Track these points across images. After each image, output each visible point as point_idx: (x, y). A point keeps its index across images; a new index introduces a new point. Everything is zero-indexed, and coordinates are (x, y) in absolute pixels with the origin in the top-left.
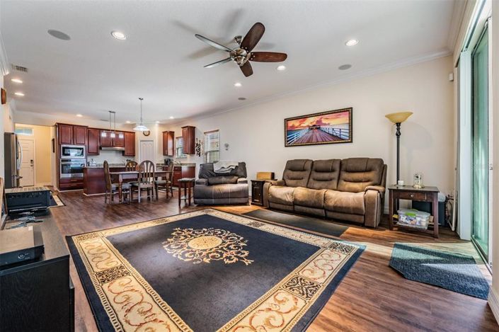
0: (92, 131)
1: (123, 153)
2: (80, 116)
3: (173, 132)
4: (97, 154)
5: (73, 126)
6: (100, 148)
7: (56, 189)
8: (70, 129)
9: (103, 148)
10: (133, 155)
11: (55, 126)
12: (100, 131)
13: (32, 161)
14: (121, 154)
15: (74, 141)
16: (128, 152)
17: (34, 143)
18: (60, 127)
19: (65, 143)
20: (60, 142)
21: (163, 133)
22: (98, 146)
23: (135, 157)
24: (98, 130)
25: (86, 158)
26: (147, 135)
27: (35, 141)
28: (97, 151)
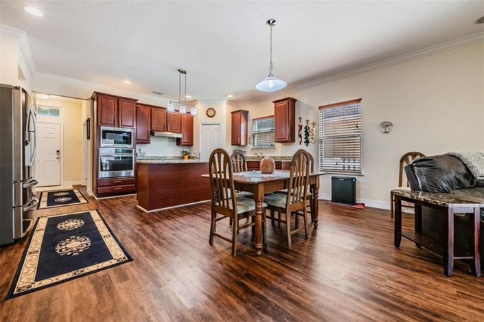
0: (142, 108)
1: (178, 141)
2: (127, 82)
3: (248, 112)
4: (147, 142)
5: (118, 99)
6: (152, 133)
7: (90, 193)
8: (113, 102)
9: (156, 133)
10: (190, 144)
11: (92, 98)
12: (151, 109)
13: (58, 151)
14: (175, 143)
15: (118, 121)
16: (184, 141)
17: (62, 128)
18: (100, 99)
19: (106, 124)
20: (100, 124)
21: (232, 113)
22: (149, 129)
23: (192, 147)
24: (149, 108)
25: (135, 148)
26: (211, 117)
27: (62, 125)
28: (148, 137)
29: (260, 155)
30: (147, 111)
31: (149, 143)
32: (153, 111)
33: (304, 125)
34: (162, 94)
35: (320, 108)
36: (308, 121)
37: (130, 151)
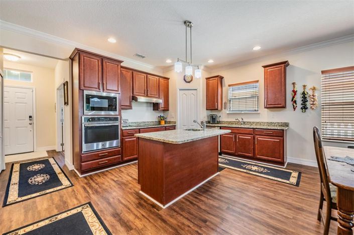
0: (124, 72)
1: (156, 106)
2: (112, 40)
5: (102, 59)
6: (134, 99)
8: (96, 62)
10: (166, 109)
11: (70, 58)
12: (133, 73)
13: (30, 117)
14: (152, 108)
15: (103, 84)
16: (162, 106)
17: (34, 92)
18: (82, 58)
19: (90, 88)
20: (82, 88)
21: (207, 79)
22: (131, 95)
23: (167, 112)
24: (131, 71)
25: (120, 114)
26: (189, 82)
27: (34, 90)
28: (130, 102)
29: (241, 120)
30: (129, 74)
31: (131, 108)
32: (134, 74)
33: (300, 91)
34: (143, 57)
35: (323, 72)
36: (304, 86)
37: (116, 119)
